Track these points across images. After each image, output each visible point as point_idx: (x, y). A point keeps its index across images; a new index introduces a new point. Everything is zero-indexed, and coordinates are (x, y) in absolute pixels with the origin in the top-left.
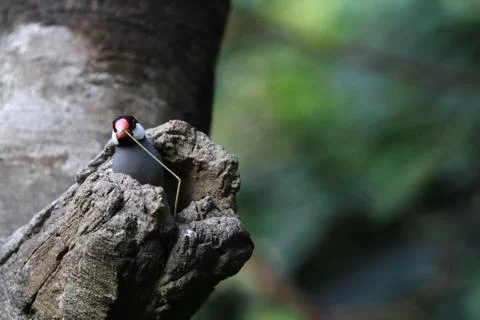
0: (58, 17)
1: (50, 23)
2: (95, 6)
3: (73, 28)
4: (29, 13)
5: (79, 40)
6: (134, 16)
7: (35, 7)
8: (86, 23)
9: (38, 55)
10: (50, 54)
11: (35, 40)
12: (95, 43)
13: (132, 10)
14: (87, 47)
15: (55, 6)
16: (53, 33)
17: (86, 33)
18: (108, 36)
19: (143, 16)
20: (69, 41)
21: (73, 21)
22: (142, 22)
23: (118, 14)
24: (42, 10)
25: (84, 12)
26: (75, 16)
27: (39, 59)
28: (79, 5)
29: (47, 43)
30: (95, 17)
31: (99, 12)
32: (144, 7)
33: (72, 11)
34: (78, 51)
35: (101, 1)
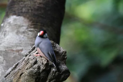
0: (21, 14)
1: (19, 15)
2: (30, 11)
3: (24, 17)
4: (13, 13)
5: (26, 20)
6: (40, 14)
7: (15, 11)
8: (28, 16)
9: (15, 24)
10: (19, 23)
11: (15, 20)
12: (30, 21)
13: (40, 12)
14: (28, 22)
15: (20, 11)
16: (19, 18)
17: (28, 18)
18: (33, 19)
19: (42, 14)
20: (23, 20)
21: (25, 15)
22: (42, 16)
23: (36, 13)
24: (17, 12)
25: (27, 13)
27: (16, 25)
28: (26, 11)
29: (18, 21)
30: (30, 14)
32: (43, 11)
33: (24, 12)
34: (26, 23)
35: (32, 10)
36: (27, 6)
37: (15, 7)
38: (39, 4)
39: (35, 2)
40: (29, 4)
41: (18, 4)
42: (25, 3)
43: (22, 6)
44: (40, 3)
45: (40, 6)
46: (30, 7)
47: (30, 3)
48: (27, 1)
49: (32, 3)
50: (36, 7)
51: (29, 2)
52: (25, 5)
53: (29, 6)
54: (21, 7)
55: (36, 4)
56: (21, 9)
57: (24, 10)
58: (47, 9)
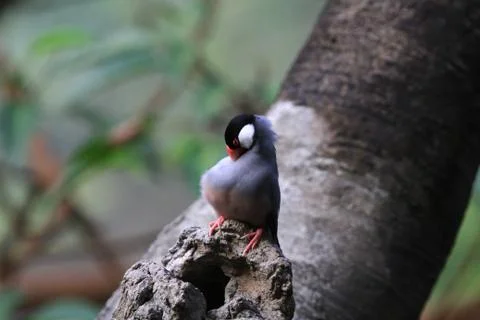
0: (310, 98)
1: (303, 103)
2: (344, 91)
3: (318, 110)
4: (292, 90)
5: (320, 124)
6: (378, 105)
7: (297, 85)
8: (331, 107)
10: (289, 134)
11: (285, 117)
12: (333, 128)
13: (377, 99)
14: (325, 133)
15: (312, 87)
16: (300, 112)
17: (328, 117)
18: (346, 122)
19: (387, 107)
20: (310, 123)
21: (320, 104)
22: (384, 112)
23: (363, 99)
24: (301, 90)
25: (331, 95)
26: (325, 98)
28: (332, 89)
29: (292, 122)
30: (340, 101)
31: (345, 98)
32: (390, 95)
33: (325, 93)
34: (315, 134)
35: (351, 87)
36: (340, 69)
37: (305, 69)
38: (382, 68)
39: (372, 58)
40: (347, 64)
41: (318, 59)
42: (338, 59)
43: (324, 67)
44: (389, 64)
45: (386, 73)
46: (348, 75)
47: (351, 62)
48: (347, 51)
49: (362, 61)
50: (368, 79)
51: (353, 55)
52: (337, 65)
53: (347, 70)
54: (320, 70)
55: (375, 63)
56: (319, 80)
57: (326, 84)
58: (410, 88)
